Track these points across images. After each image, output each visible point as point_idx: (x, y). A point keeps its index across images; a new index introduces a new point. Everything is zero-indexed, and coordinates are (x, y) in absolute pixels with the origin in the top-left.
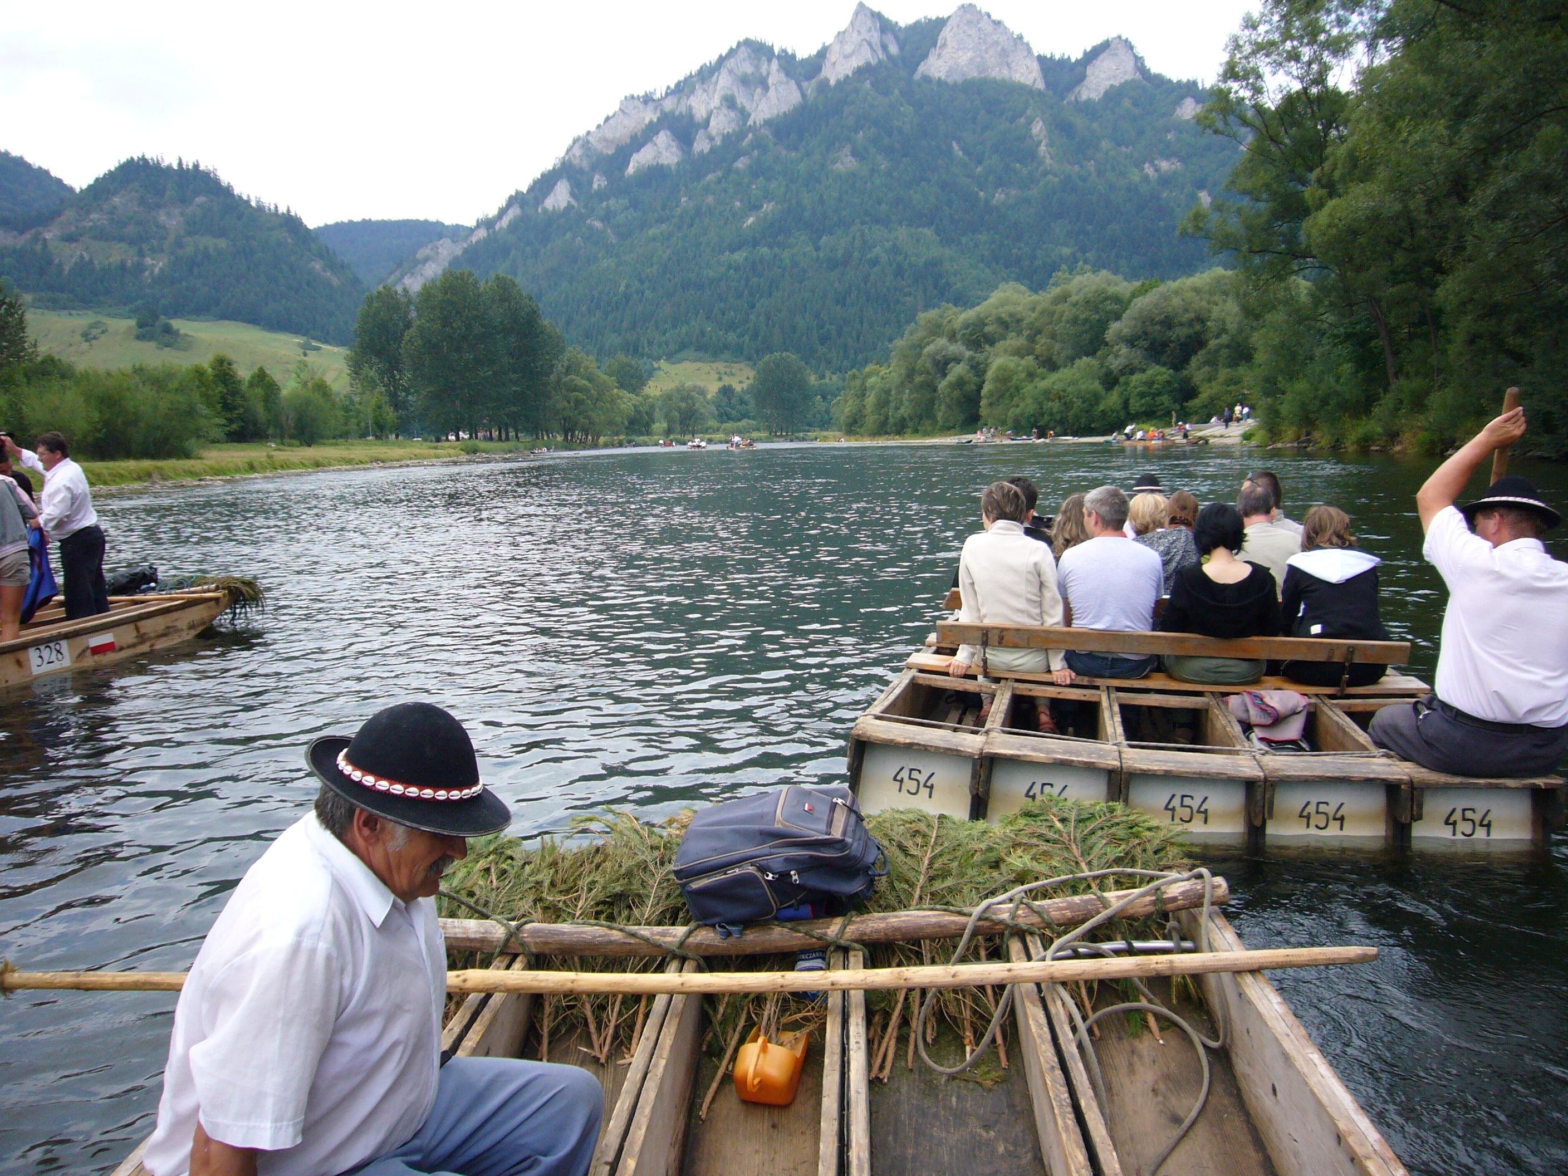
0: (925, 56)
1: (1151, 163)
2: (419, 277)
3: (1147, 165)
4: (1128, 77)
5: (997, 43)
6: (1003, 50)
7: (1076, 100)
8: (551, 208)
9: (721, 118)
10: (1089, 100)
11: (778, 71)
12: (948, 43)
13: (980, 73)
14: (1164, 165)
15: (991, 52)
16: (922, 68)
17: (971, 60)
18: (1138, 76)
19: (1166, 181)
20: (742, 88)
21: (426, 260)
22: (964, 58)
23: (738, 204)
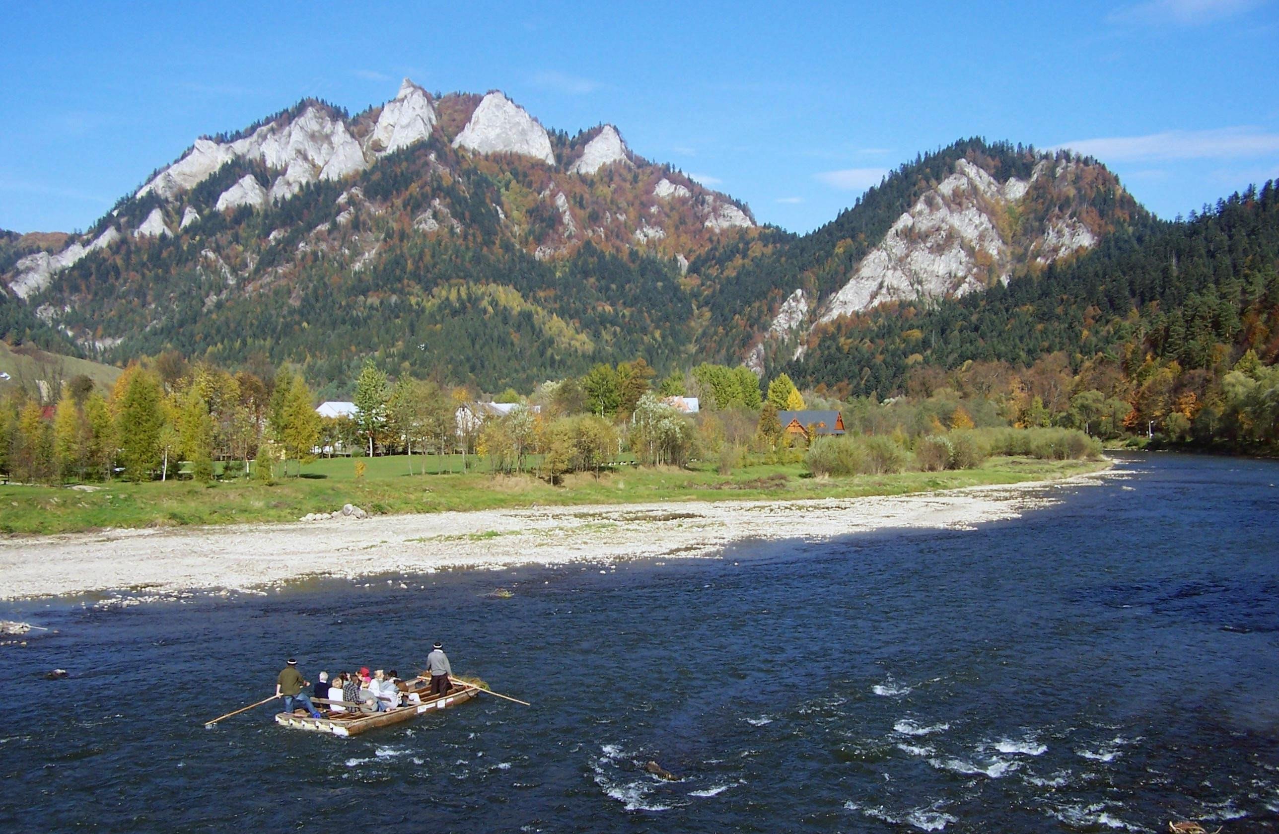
0: (462, 129)
1: (641, 229)
2: (23, 285)
3: (638, 232)
4: (617, 157)
5: (518, 124)
6: (523, 130)
7: (578, 173)
8: (147, 234)
9: (298, 168)
10: (587, 173)
11: (344, 132)
12: (481, 120)
13: (505, 146)
14: (651, 232)
15: (514, 131)
16: (458, 140)
17: (498, 136)
18: (624, 157)
19: (652, 244)
20: (311, 143)
21: (29, 270)
22: (492, 134)
23: (347, 251)
